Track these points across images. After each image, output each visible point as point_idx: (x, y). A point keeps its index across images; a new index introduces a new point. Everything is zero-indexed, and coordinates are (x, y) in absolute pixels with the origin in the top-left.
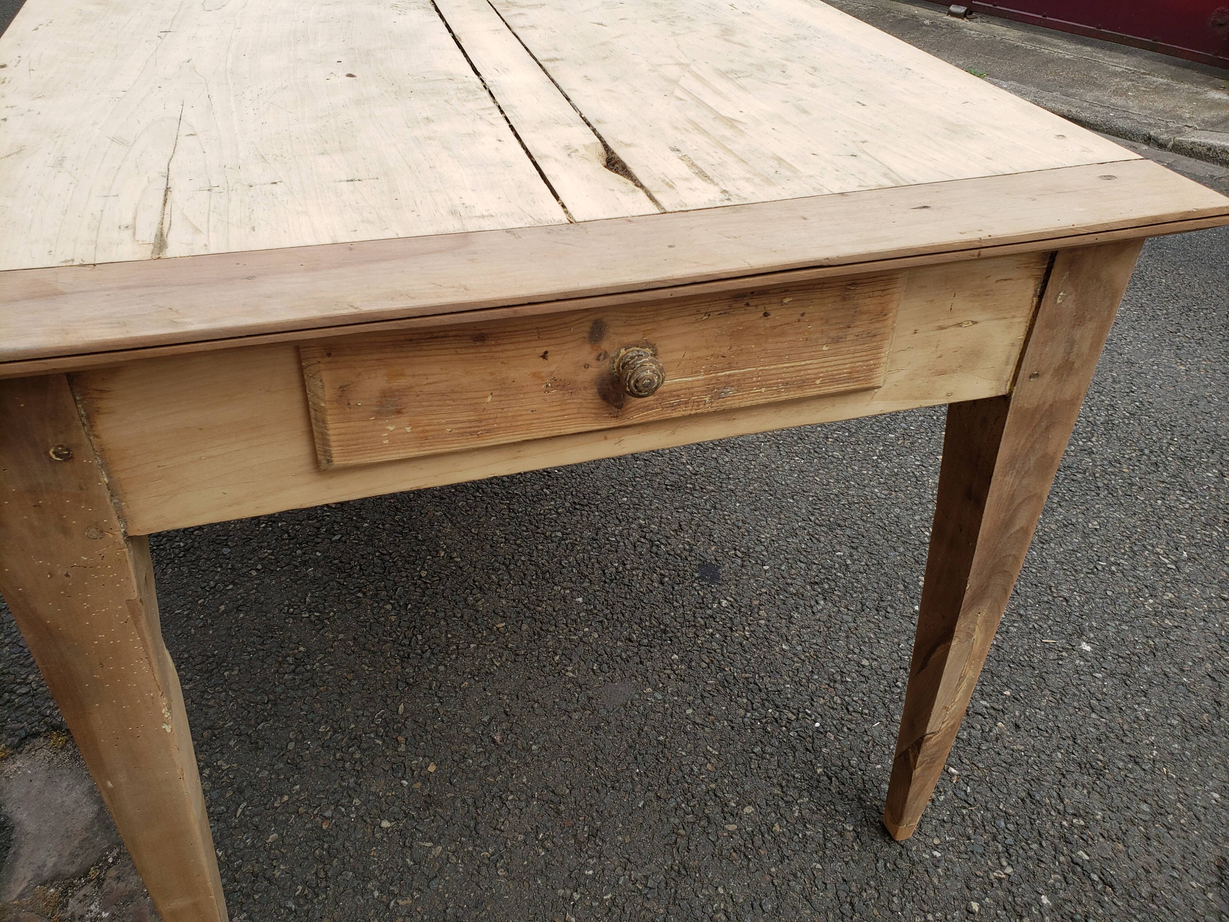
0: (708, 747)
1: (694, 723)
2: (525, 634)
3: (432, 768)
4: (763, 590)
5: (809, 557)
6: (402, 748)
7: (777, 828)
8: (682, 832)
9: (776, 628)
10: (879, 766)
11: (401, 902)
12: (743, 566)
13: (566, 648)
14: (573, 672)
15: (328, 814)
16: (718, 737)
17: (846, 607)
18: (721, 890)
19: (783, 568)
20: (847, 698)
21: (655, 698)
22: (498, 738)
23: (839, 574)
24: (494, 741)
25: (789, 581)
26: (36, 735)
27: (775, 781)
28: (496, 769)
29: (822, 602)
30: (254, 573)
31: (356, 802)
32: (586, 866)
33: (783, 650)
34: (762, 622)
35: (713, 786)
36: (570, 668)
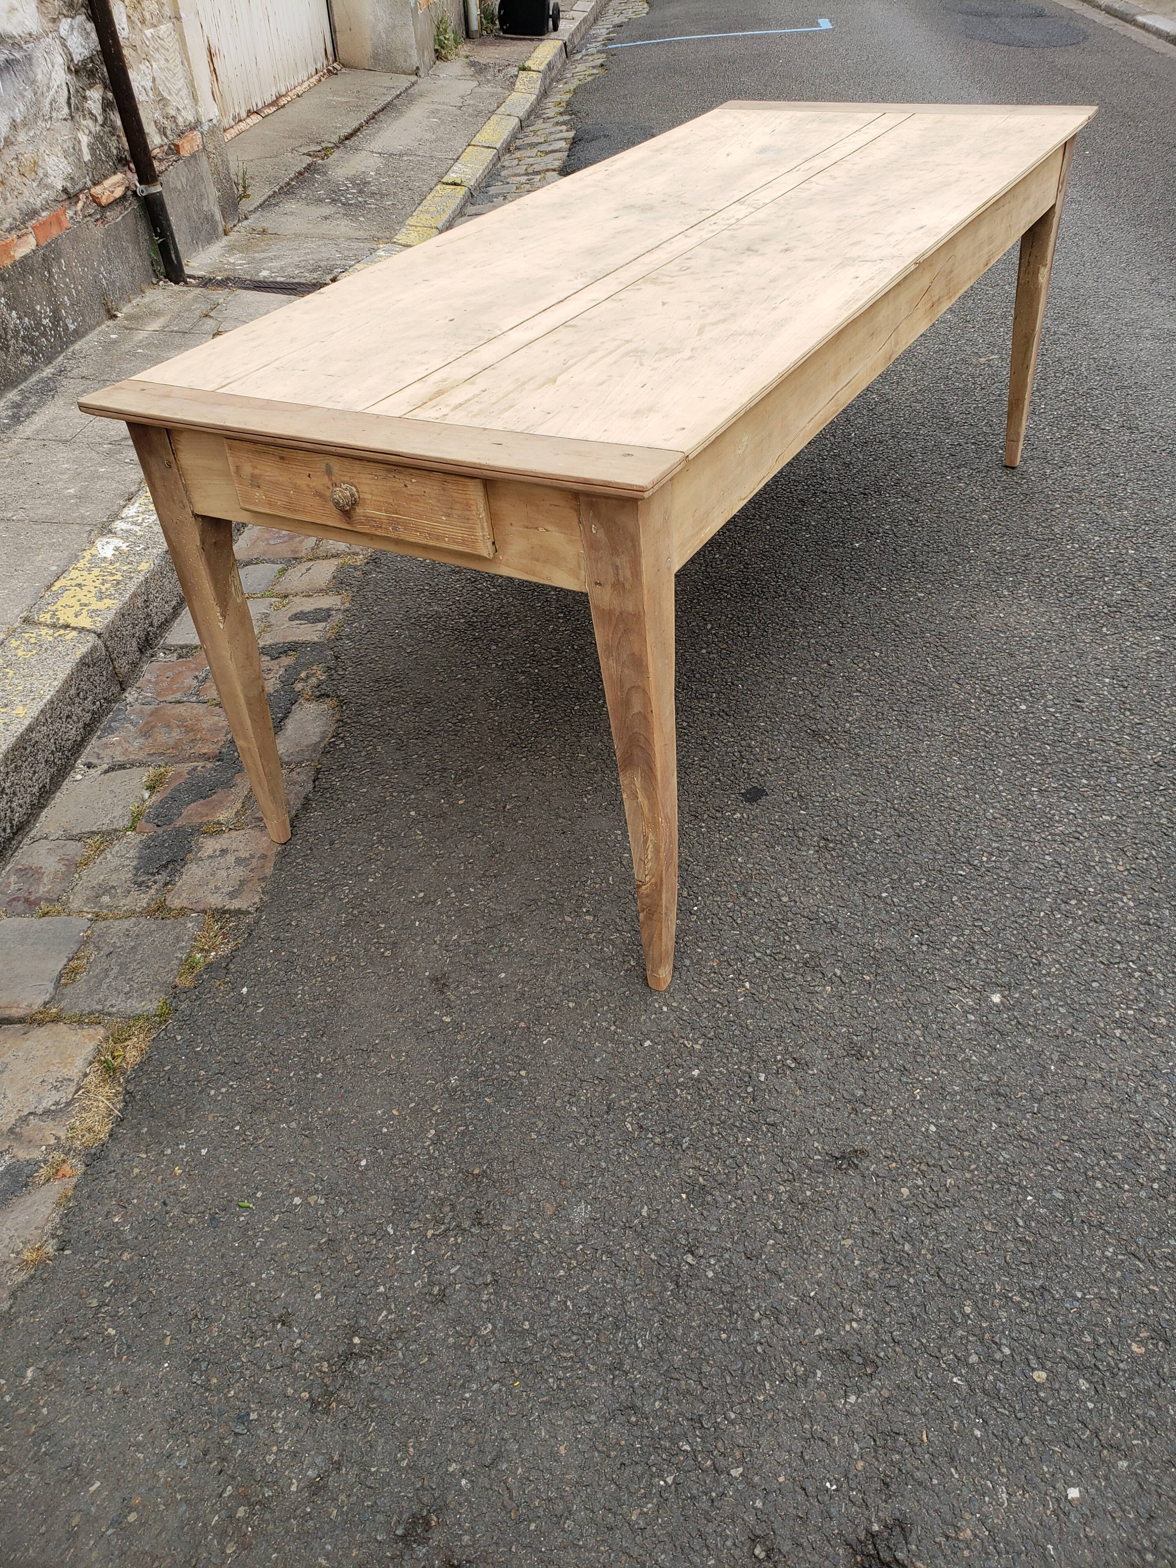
0: (611, 878)
1: (621, 862)
2: (588, 767)
3: (460, 802)
4: (777, 823)
5: (849, 823)
6: (459, 786)
7: (592, 936)
8: (540, 904)
9: (752, 848)
10: (700, 950)
11: (380, 847)
12: (787, 803)
13: (601, 786)
14: (588, 799)
15: (395, 794)
16: (624, 876)
17: (825, 865)
18: (522, 940)
19: (816, 819)
20: (737, 907)
21: (616, 838)
22: (508, 807)
23: (855, 844)
24: (504, 807)
25: (808, 828)
26: (328, 696)
27: (624, 915)
28: (489, 820)
29: (811, 852)
30: (494, 666)
31: (413, 796)
32: (473, 886)
33: (737, 861)
34: (747, 839)
35: (586, 895)
36: (589, 797)
